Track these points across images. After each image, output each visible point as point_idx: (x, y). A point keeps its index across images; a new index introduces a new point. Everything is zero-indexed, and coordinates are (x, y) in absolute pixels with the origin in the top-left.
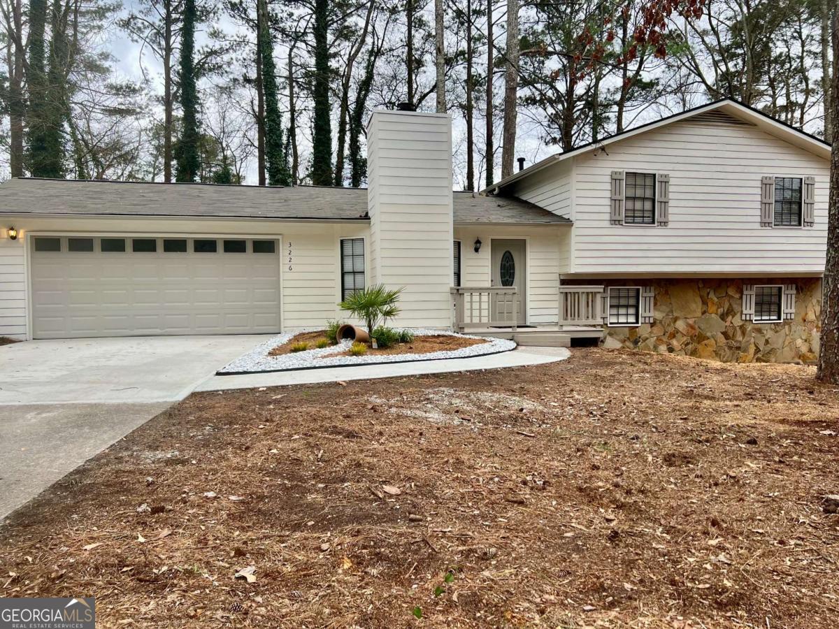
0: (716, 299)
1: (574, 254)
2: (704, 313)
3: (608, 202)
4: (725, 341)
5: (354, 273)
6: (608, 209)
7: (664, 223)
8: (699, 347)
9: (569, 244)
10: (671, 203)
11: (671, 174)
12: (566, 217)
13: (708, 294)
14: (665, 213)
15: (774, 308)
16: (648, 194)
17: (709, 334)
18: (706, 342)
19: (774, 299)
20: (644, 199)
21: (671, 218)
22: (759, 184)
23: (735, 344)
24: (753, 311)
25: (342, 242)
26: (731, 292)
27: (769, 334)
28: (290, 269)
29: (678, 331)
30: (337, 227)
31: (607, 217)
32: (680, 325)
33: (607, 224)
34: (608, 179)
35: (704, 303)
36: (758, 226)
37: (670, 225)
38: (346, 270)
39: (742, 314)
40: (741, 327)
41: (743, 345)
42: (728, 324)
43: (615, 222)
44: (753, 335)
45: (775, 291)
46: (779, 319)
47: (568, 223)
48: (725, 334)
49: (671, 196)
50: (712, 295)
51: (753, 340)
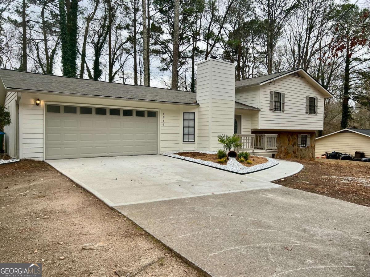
0: (291, 139)
1: (260, 122)
2: (288, 144)
3: (269, 102)
4: (294, 154)
5: (189, 127)
6: (269, 105)
7: (283, 111)
8: (287, 156)
9: (258, 118)
10: (285, 104)
11: (286, 93)
12: (256, 107)
13: (290, 137)
14: (284, 108)
15: (305, 142)
16: (279, 101)
17: (290, 152)
18: (289, 155)
19: (305, 140)
20: (278, 102)
21: (285, 109)
22: (305, 99)
23: (296, 155)
24: (300, 144)
25: (183, 113)
26: (295, 136)
27: (304, 151)
28: (163, 125)
29: (282, 151)
30: (181, 107)
31: (269, 108)
32: (283, 148)
33: (269, 111)
34: (269, 94)
35: (289, 140)
36: (305, 113)
37: (285, 112)
38: (184, 126)
39: (298, 144)
40: (298, 149)
41: (298, 155)
42: (294, 148)
43: (271, 110)
44: (300, 152)
45: (305, 136)
46: (306, 146)
47: (258, 110)
48: (293, 151)
49: (285, 101)
50: (291, 138)
51: (300, 154)
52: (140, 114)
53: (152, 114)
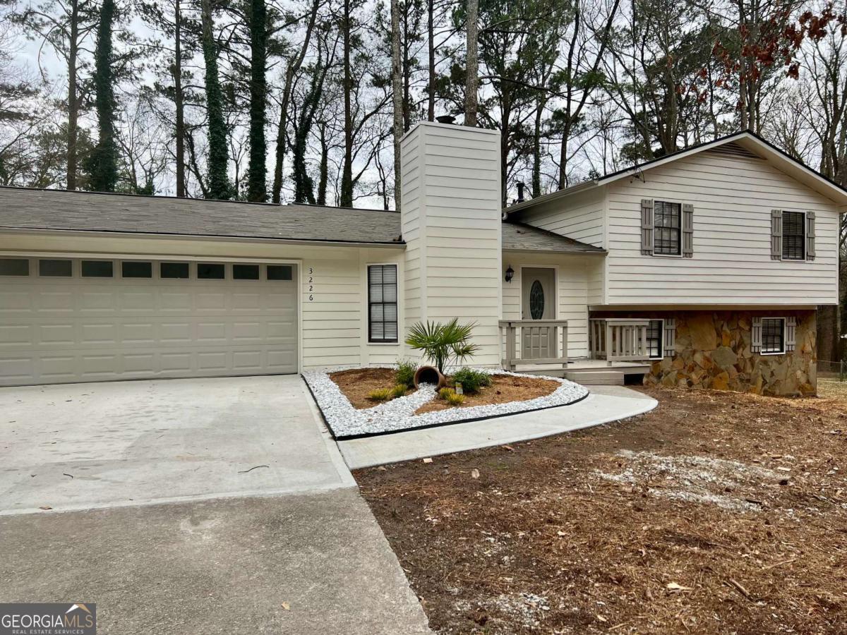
0: (728, 332)
1: (608, 284)
2: (718, 345)
3: (638, 231)
4: (737, 374)
5: (384, 303)
6: (638, 239)
7: (689, 255)
8: (715, 379)
9: (602, 274)
10: (695, 234)
11: (695, 205)
12: (598, 245)
13: (722, 326)
14: (690, 244)
15: (777, 340)
16: (675, 224)
17: (723, 367)
18: (720, 375)
19: (778, 331)
20: (670, 229)
21: (695, 249)
22: (769, 217)
23: (746, 377)
24: (760, 343)
25: (369, 268)
26: (742, 324)
27: (774, 366)
28: (311, 298)
29: (695, 364)
30: (364, 251)
31: (638, 246)
32: (698, 358)
33: (638, 254)
34: (638, 207)
35: (719, 335)
36: (769, 259)
37: (695, 256)
38: (373, 300)
39: (751, 346)
40: (751, 359)
41: (752, 377)
42: (739, 356)
43: (645, 252)
44: (761, 366)
45: (778, 324)
46: (782, 351)
47: (602, 252)
48: (736, 366)
49: (695, 227)
50: (725, 328)
51: (760, 372)
52: (246, 272)
53: (282, 273)
